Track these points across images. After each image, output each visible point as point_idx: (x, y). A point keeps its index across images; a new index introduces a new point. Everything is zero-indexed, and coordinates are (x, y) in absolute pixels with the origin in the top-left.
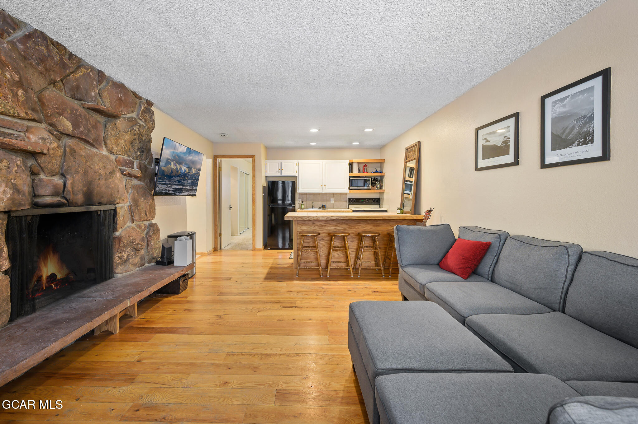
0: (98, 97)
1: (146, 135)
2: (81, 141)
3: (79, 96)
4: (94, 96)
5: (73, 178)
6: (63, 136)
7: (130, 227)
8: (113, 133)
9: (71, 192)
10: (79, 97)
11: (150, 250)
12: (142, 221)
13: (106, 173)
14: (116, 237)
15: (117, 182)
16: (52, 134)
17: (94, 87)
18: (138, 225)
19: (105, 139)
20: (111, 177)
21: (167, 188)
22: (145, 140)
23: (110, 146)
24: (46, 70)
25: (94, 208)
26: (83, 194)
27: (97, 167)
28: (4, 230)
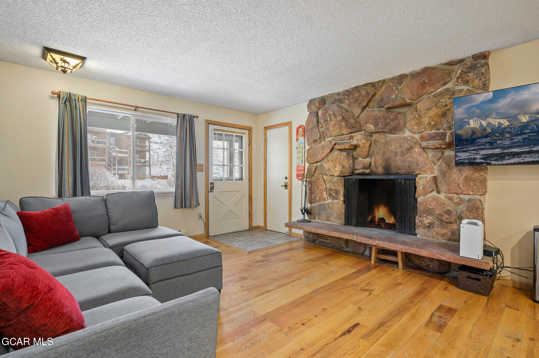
0: (399, 96)
2: (383, 133)
3: (383, 104)
4: (394, 97)
5: (376, 158)
6: (374, 134)
9: (375, 167)
12: (456, 194)
13: (402, 151)
15: (416, 156)
16: (366, 135)
17: (394, 91)
18: (449, 197)
20: (408, 153)
26: (382, 167)
27: (393, 148)
28: (343, 184)
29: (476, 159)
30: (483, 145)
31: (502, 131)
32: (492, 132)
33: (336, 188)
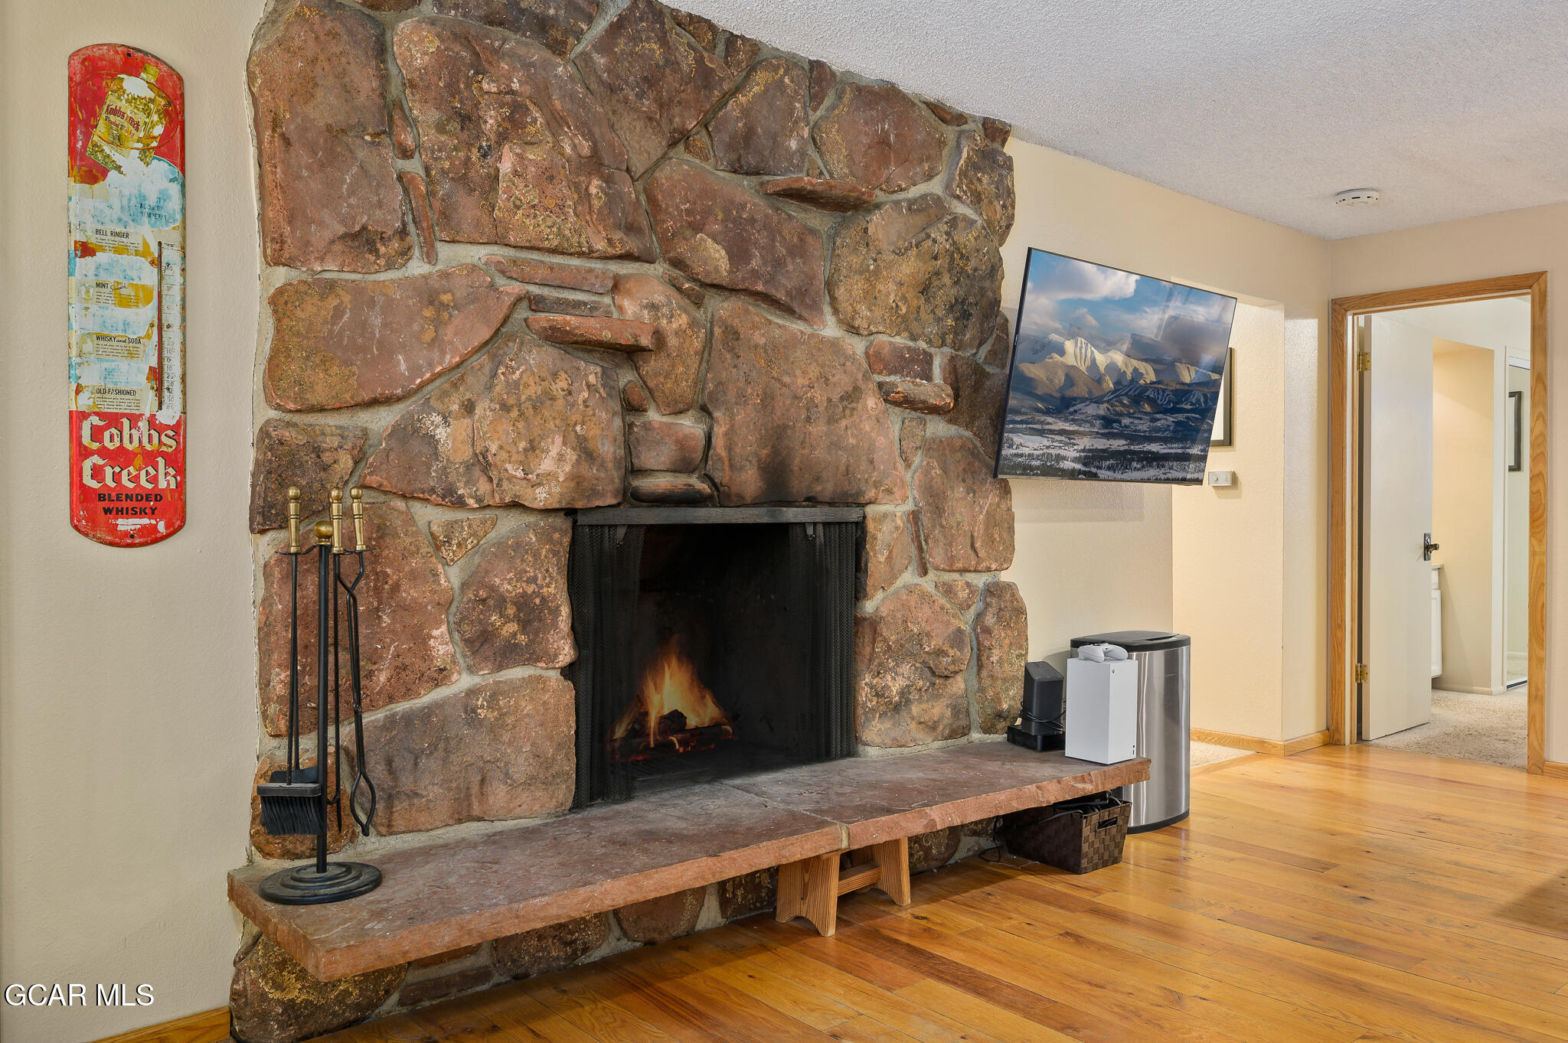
0: (811, 151)
1: (978, 251)
2: (759, 303)
3: (752, 160)
4: (795, 152)
5: (732, 417)
6: (709, 293)
7: (910, 589)
8: (855, 260)
9: (727, 463)
10: (753, 163)
11: (987, 682)
12: (963, 571)
13: (830, 400)
14: (865, 619)
15: (868, 428)
16: (679, 289)
17: (796, 122)
18: (944, 584)
19: (830, 285)
20: (847, 412)
21: (1048, 447)
22: (976, 270)
23: (845, 306)
24: (661, 106)
25: (791, 515)
26: (759, 468)
27: (800, 381)
28: (564, 561)
29: (1064, 458)
30: (1087, 422)
31: (1139, 393)
32: (1116, 391)
33: (530, 590)
